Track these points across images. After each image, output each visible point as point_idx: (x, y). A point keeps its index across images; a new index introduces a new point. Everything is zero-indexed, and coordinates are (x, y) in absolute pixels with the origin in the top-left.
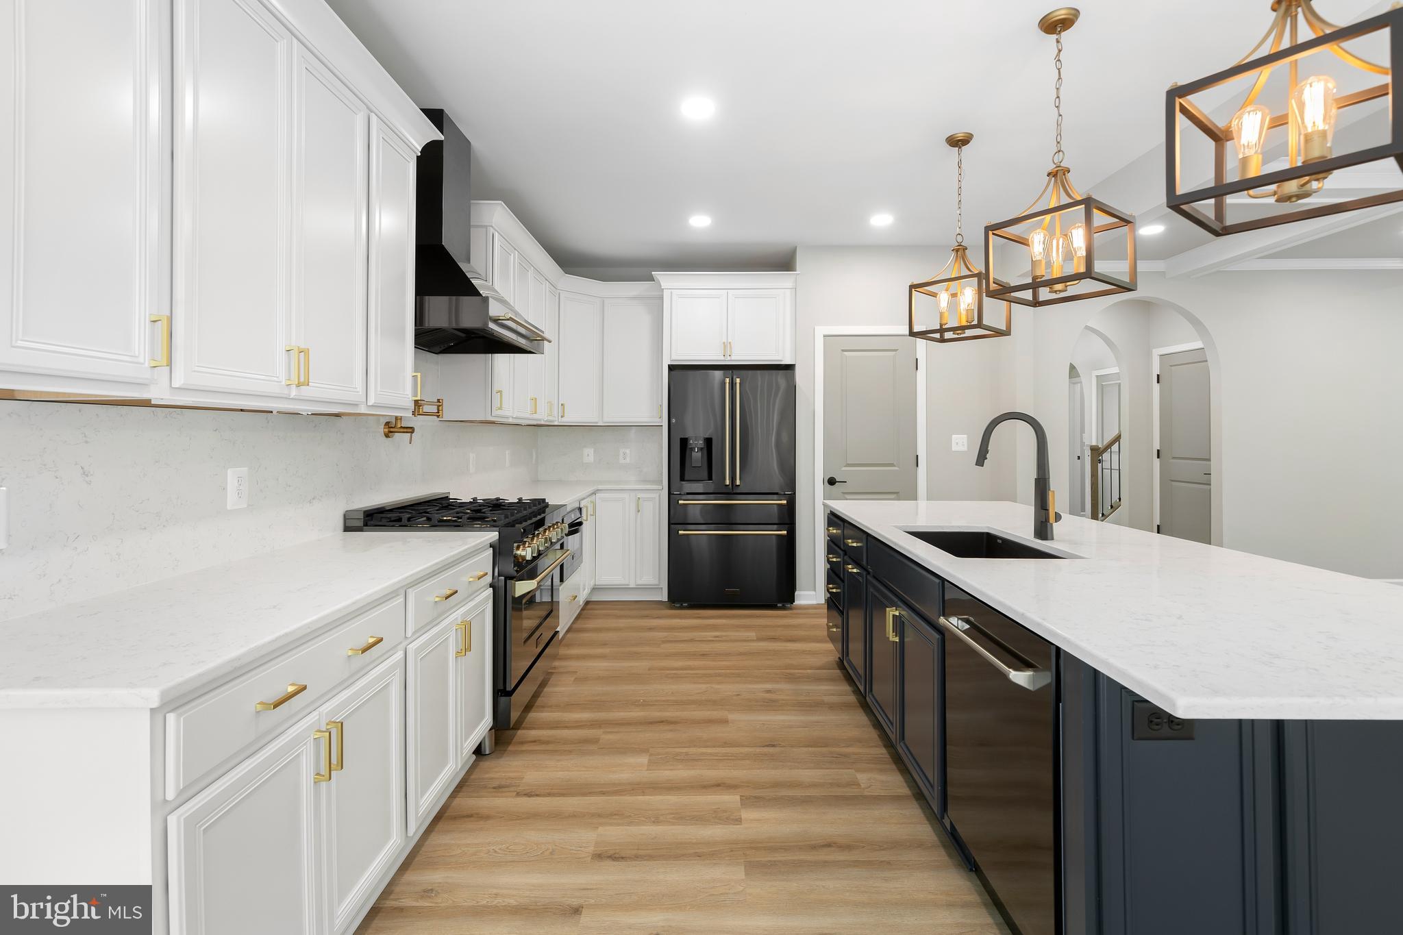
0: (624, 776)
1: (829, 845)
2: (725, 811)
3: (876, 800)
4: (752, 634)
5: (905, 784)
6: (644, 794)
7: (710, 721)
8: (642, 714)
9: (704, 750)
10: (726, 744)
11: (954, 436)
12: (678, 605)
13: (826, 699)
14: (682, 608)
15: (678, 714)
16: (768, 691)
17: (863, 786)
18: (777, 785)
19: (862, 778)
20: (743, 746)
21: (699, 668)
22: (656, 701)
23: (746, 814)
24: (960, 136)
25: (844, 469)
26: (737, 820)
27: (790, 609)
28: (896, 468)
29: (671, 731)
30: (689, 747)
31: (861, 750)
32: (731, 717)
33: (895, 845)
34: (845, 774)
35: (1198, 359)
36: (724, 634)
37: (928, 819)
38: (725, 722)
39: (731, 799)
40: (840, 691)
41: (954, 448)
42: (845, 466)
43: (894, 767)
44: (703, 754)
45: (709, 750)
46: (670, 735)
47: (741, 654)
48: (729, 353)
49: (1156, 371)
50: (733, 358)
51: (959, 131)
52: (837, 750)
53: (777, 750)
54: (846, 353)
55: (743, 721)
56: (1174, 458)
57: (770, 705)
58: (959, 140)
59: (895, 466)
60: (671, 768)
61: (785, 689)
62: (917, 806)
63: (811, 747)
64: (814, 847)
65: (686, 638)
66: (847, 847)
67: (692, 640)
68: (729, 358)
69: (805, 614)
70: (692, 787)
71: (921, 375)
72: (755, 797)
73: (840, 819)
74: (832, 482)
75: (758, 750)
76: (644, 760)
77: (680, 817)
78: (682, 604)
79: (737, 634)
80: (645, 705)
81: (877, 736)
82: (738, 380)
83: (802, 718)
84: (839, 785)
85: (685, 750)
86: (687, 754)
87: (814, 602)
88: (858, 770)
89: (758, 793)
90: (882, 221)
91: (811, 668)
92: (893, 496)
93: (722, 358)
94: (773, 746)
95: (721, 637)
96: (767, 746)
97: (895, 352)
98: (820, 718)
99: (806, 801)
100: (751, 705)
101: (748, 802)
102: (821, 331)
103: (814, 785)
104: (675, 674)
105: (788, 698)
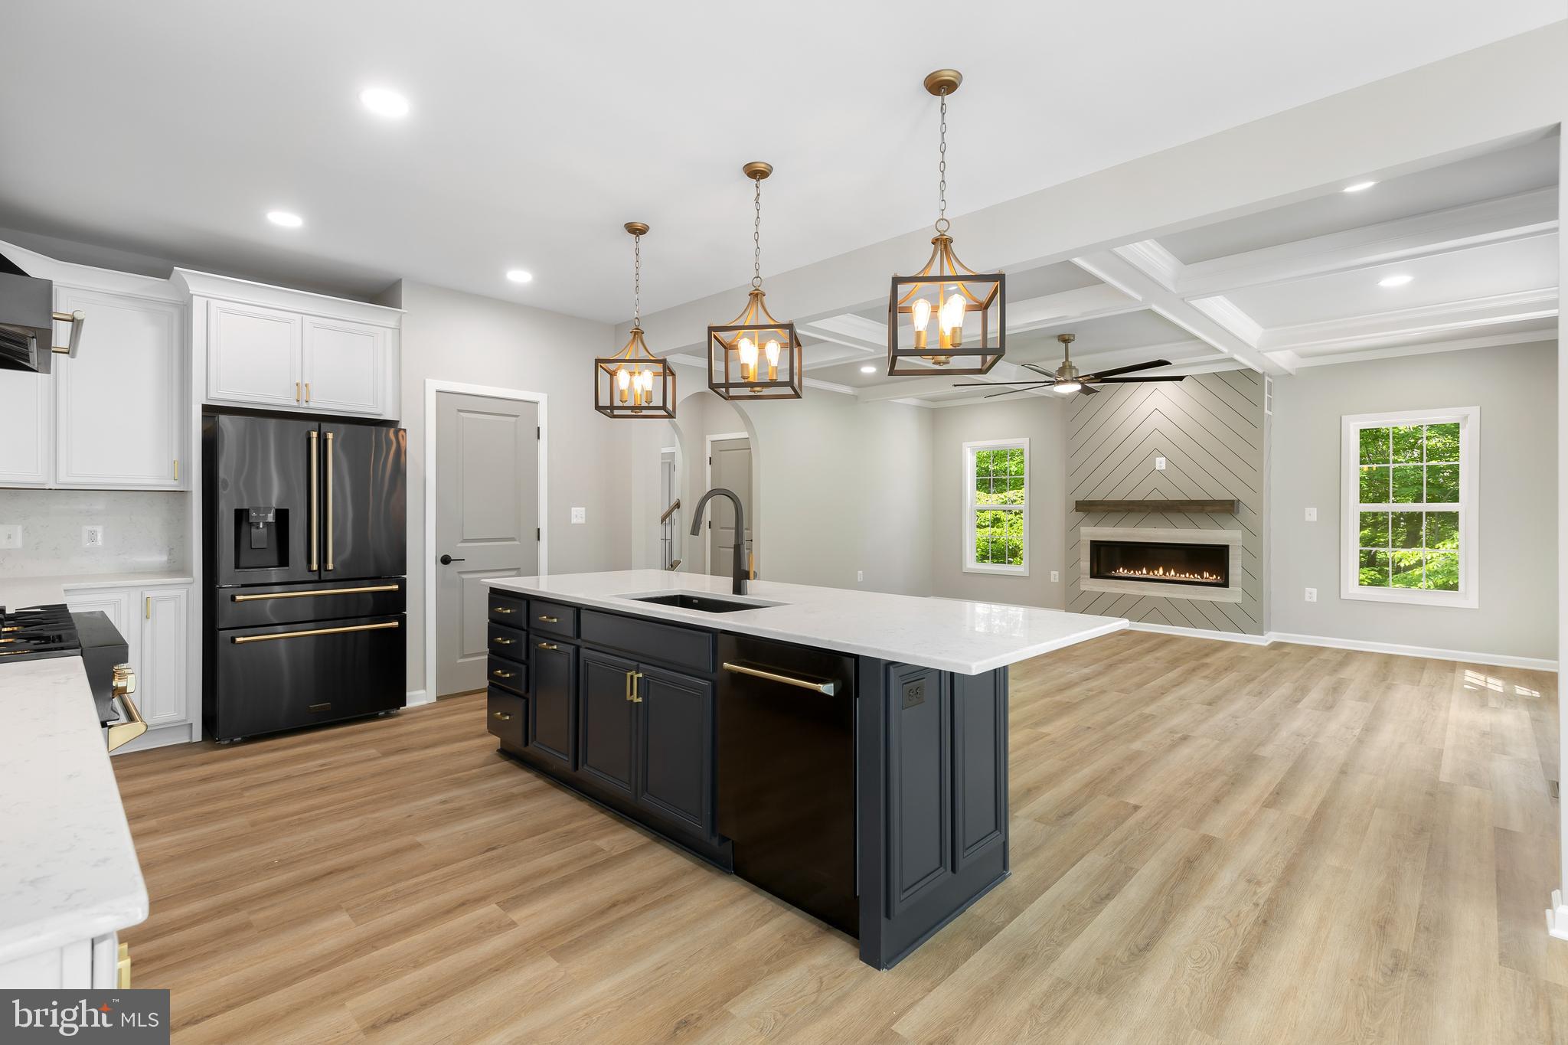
0: (331, 943)
1: (614, 905)
2: (491, 923)
3: (625, 856)
4: (372, 752)
5: (640, 835)
6: (376, 948)
7: (397, 852)
8: (291, 874)
9: (415, 880)
10: (436, 866)
11: (573, 509)
12: (226, 742)
13: (515, 790)
14: (233, 744)
15: (344, 859)
16: (444, 802)
17: (607, 849)
18: (526, 880)
19: (601, 843)
20: (460, 860)
21: (329, 804)
22: (301, 854)
23: (515, 916)
24: (639, 226)
25: (460, 545)
26: (509, 925)
27: (398, 715)
28: (517, 543)
29: (353, 877)
30: (394, 884)
31: (583, 823)
32: (420, 839)
33: (665, 881)
34: (585, 846)
35: (744, 448)
36: (331, 759)
37: (678, 853)
38: (417, 846)
39: (489, 910)
40: (522, 780)
41: (574, 521)
42: (462, 542)
43: (622, 825)
44: (417, 884)
45: (422, 878)
46: (355, 882)
47: (374, 775)
48: (305, 398)
49: (709, 454)
50: (312, 405)
51: (639, 221)
52: (560, 830)
53: (500, 851)
54: (462, 414)
55: (437, 840)
56: (722, 528)
57: (458, 814)
58: (638, 229)
59: (515, 540)
60: (389, 911)
61: (462, 795)
62: (662, 847)
63: (534, 836)
64: (603, 912)
65: (276, 778)
66: (631, 899)
67: (288, 778)
68: (305, 405)
69: (421, 717)
70: (433, 918)
71: (543, 444)
72: (513, 898)
73: (608, 882)
74: (446, 560)
75: (480, 858)
76: (345, 917)
77: (443, 949)
78: (232, 740)
79: (350, 756)
80: (285, 864)
81: (588, 807)
82: (330, 436)
83: (502, 815)
84: (585, 857)
85: (390, 889)
86: (396, 892)
87: (424, 702)
88: (594, 839)
89: (513, 893)
90: (519, 277)
91: (474, 767)
92: (514, 573)
93: (296, 404)
94: (493, 849)
95: (330, 764)
96: (487, 851)
97: (515, 418)
98: (523, 809)
99: (566, 881)
100: (435, 821)
101: (508, 905)
102: (433, 385)
103: (561, 867)
104: (300, 819)
105: (472, 801)
